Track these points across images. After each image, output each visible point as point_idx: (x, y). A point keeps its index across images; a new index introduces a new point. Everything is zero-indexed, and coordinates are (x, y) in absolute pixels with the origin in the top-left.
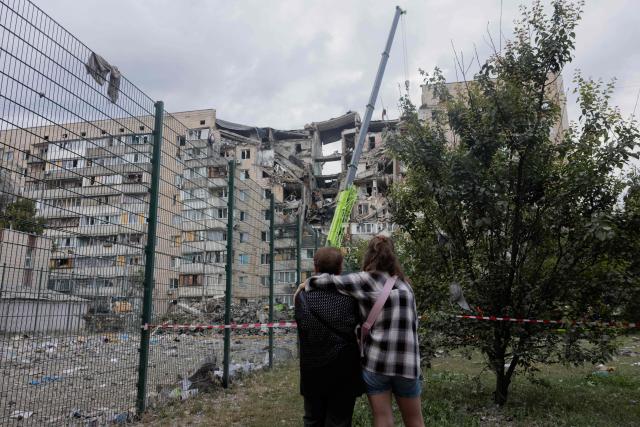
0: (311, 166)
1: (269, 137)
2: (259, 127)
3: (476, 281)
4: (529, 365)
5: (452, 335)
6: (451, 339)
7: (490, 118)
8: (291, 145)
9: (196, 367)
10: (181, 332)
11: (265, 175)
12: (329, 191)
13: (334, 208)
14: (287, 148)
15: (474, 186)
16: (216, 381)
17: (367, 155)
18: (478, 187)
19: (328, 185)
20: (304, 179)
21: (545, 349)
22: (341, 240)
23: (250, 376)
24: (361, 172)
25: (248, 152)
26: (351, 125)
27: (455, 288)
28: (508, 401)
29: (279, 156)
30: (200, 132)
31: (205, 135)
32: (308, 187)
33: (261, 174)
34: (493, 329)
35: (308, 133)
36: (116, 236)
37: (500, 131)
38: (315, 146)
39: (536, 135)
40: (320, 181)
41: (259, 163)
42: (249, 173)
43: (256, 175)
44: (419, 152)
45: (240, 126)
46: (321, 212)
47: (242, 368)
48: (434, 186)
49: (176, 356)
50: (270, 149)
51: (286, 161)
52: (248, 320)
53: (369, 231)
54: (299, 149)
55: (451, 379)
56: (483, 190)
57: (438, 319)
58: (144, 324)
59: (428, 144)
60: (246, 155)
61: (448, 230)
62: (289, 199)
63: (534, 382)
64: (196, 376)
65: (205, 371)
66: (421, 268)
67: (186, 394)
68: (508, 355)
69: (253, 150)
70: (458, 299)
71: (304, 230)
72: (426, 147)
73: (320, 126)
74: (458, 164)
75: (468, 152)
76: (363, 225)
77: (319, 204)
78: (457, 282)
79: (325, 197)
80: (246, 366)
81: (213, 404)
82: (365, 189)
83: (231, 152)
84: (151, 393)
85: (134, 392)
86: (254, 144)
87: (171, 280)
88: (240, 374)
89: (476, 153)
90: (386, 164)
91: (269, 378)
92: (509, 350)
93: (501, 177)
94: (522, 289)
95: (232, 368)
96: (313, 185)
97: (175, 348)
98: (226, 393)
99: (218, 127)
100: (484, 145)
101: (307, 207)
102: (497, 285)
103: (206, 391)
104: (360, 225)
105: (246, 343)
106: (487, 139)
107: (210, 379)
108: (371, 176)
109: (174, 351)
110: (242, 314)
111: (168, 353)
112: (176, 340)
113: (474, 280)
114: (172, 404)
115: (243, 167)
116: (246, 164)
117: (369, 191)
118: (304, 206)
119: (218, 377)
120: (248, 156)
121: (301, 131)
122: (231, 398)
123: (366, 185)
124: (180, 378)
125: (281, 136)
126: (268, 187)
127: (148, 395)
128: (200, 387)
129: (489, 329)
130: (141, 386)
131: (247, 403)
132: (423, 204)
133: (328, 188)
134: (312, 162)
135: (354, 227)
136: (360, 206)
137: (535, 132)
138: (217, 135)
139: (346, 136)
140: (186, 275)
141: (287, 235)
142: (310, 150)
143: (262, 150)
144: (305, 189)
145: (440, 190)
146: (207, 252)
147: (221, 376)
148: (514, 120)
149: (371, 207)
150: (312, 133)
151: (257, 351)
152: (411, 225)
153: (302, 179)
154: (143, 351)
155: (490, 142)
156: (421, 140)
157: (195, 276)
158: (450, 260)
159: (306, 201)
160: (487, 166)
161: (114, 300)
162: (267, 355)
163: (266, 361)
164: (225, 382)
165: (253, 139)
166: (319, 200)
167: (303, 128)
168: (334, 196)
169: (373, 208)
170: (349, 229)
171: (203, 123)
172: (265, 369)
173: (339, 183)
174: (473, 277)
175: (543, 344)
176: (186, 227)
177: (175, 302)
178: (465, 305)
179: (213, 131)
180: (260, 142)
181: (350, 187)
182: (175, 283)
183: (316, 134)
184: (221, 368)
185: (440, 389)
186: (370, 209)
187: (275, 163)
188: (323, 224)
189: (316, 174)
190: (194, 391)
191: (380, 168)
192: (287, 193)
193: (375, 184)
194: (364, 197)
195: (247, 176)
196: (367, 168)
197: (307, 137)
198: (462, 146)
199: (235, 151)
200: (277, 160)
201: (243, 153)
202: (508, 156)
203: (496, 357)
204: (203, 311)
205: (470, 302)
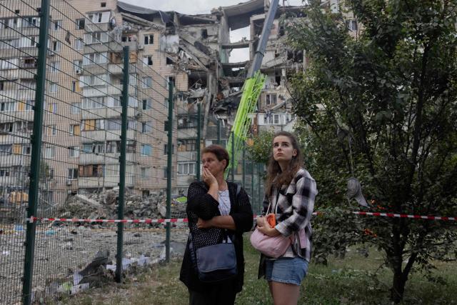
0: (217, 52)
1: (173, 22)
2: (163, 11)
3: (376, 176)
4: (426, 262)
5: (350, 232)
6: (348, 236)
7: (394, 6)
8: (197, 30)
9: (88, 261)
10: (79, 224)
11: (169, 62)
12: (236, 79)
13: (240, 98)
14: (192, 34)
15: (375, 78)
16: (109, 275)
17: (276, 43)
18: (378, 79)
19: (235, 74)
20: (210, 66)
21: (443, 246)
22: (246, 131)
23: (146, 271)
24: (268, 59)
25: (152, 37)
26: (261, 10)
27: (353, 184)
28: (405, 298)
29: (184, 41)
30: (101, 15)
31: (106, 18)
32: (214, 75)
33: (164, 61)
34: (391, 226)
35: (214, 18)
36: (12, 124)
37: (405, 20)
38: (222, 32)
39: (441, 25)
40: (227, 69)
41: (162, 49)
42: (153, 59)
43: (160, 62)
44: (319, 40)
45: (143, 9)
46: (227, 101)
47: (136, 262)
48: (334, 76)
49: (71, 249)
50: (174, 34)
51: (191, 48)
52: (149, 212)
53: (276, 122)
54: (205, 34)
55: (350, 275)
56: (383, 82)
57: (332, 215)
58: (29, 217)
59: (329, 33)
60: (150, 40)
61: (350, 124)
62: (194, 88)
63: (431, 279)
64: (87, 270)
65: (97, 265)
66: (322, 162)
67: (75, 289)
68: (407, 252)
69: (156, 35)
70: (356, 195)
71: (209, 121)
72: (327, 36)
73: (228, 10)
74: (359, 54)
75: (370, 42)
76: (271, 116)
77: (226, 93)
78: (356, 177)
79: (232, 85)
80: (141, 260)
81: (103, 299)
82: (274, 78)
83: (133, 37)
84: (37, 288)
85: (20, 287)
86: (157, 29)
87: (70, 170)
88: (134, 269)
89: (379, 43)
90: (296, 52)
91: (165, 273)
92: (407, 247)
93: (402, 69)
94: (422, 184)
95: (125, 262)
96: (219, 73)
97: (71, 240)
98: (119, 287)
99: (120, 10)
100: (387, 35)
101: (212, 96)
102: (398, 180)
103: (97, 286)
104: (268, 115)
105: (144, 237)
106: (390, 29)
107: (102, 273)
108: (281, 65)
109: (69, 244)
110: (142, 206)
111: (64, 245)
112: (74, 233)
113: (373, 175)
114: (60, 299)
115: (146, 53)
116: (150, 49)
117: (278, 80)
118: (210, 95)
119: (111, 272)
120: (152, 42)
121: (207, 16)
122: (123, 293)
123: (274, 73)
124: (71, 272)
125: (187, 21)
126: (172, 75)
127: (34, 290)
128: (91, 282)
129: (386, 225)
130: (26, 281)
131: (139, 297)
132: (324, 95)
133: (235, 76)
134: (218, 49)
135: (261, 118)
136: (268, 96)
137: (439, 22)
138: (118, 18)
139: (255, 22)
140: (86, 166)
141: (191, 125)
142: (216, 36)
143: (166, 35)
144: (210, 77)
145: (338, 82)
146: (108, 142)
147: (114, 270)
148: (419, 9)
149: (280, 96)
150: (219, 18)
151: (156, 245)
152: (312, 118)
153: (207, 66)
154: (29, 244)
155: (394, 31)
156: (322, 27)
157: (95, 167)
158: (350, 155)
159: (211, 89)
160: (391, 57)
161: (10, 190)
162: (165, 248)
163: (163, 256)
164: (118, 277)
165: (156, 24)
166: (225, 89)
167: (210, 13)
168: (241, 85)
169: (281, 98)
170: (256, 119)
171: (104, 5)
172: (161, 263)
173: (247, 72)
174: (373, 172)
175: (442, 241)
176: (85, 115)
177: (73, 194)
178: (362, 201)
179: (114, 15)
180: (164, 26)
181: (256, 74)
182: (75, 174)
183: (223, 19)
184: (114, 262)
185: (337, 286)
186: (278, 100)
187: (180, 49)
188: (229, 114)
189: (223, 61)
190: (84, 285)
191: (290, 56)
192: (192, 81)
193: (284, 74)
194: (272, 87)
195: (150, 63)
196: (277, 56)
197: (213, 22)
198: (364, 36)
199: (138, 36)
200: (182, 47)
201: (146, 38)
202: (412, 46)
203: (394, 255)
204: (102, 203)
205: (368, 198)
